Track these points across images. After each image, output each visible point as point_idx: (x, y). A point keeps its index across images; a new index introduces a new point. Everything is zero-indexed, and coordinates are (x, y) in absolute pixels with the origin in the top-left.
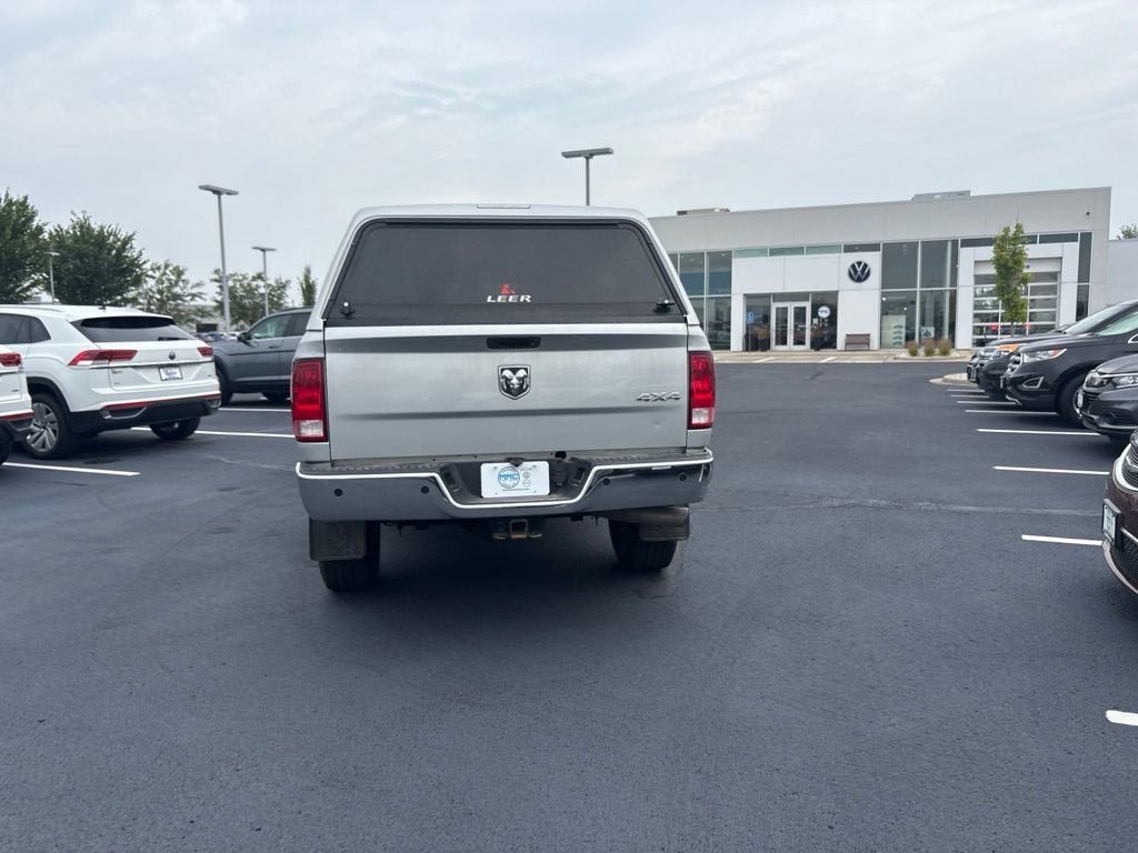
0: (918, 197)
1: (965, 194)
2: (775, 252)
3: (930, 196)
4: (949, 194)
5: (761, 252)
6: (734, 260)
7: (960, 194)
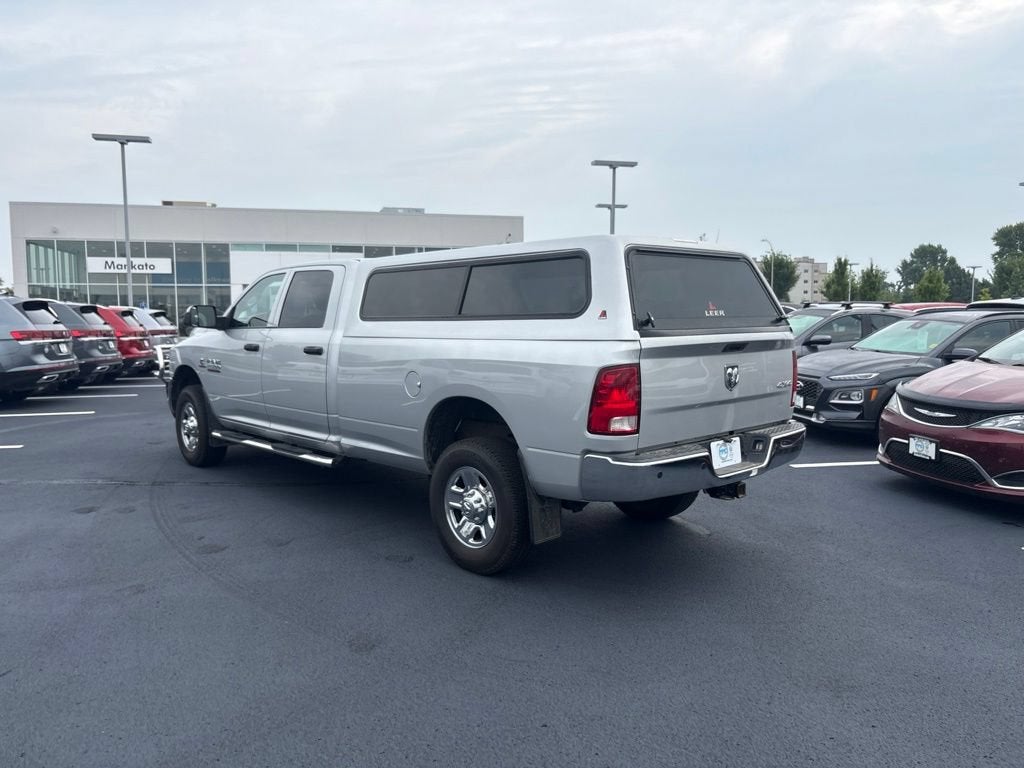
0: (386, 211)
1: (419, 211)
2: (271, 247)
3: (395, 210)
4: (409, 210)
5: (256, 246)
6: (231, 252)
7: (417, 210)
